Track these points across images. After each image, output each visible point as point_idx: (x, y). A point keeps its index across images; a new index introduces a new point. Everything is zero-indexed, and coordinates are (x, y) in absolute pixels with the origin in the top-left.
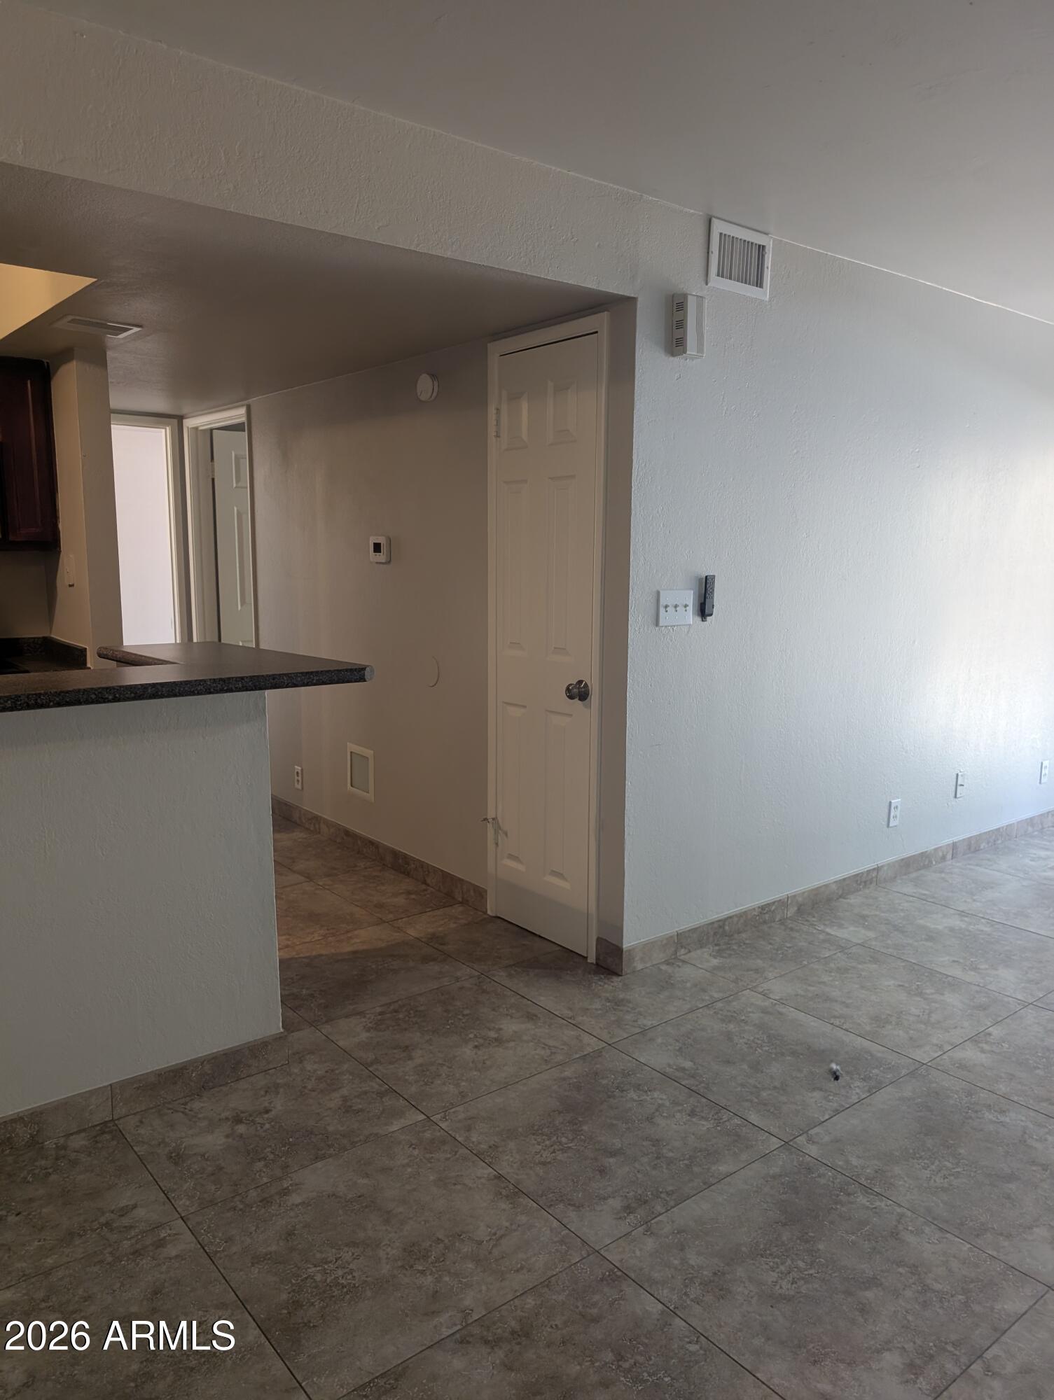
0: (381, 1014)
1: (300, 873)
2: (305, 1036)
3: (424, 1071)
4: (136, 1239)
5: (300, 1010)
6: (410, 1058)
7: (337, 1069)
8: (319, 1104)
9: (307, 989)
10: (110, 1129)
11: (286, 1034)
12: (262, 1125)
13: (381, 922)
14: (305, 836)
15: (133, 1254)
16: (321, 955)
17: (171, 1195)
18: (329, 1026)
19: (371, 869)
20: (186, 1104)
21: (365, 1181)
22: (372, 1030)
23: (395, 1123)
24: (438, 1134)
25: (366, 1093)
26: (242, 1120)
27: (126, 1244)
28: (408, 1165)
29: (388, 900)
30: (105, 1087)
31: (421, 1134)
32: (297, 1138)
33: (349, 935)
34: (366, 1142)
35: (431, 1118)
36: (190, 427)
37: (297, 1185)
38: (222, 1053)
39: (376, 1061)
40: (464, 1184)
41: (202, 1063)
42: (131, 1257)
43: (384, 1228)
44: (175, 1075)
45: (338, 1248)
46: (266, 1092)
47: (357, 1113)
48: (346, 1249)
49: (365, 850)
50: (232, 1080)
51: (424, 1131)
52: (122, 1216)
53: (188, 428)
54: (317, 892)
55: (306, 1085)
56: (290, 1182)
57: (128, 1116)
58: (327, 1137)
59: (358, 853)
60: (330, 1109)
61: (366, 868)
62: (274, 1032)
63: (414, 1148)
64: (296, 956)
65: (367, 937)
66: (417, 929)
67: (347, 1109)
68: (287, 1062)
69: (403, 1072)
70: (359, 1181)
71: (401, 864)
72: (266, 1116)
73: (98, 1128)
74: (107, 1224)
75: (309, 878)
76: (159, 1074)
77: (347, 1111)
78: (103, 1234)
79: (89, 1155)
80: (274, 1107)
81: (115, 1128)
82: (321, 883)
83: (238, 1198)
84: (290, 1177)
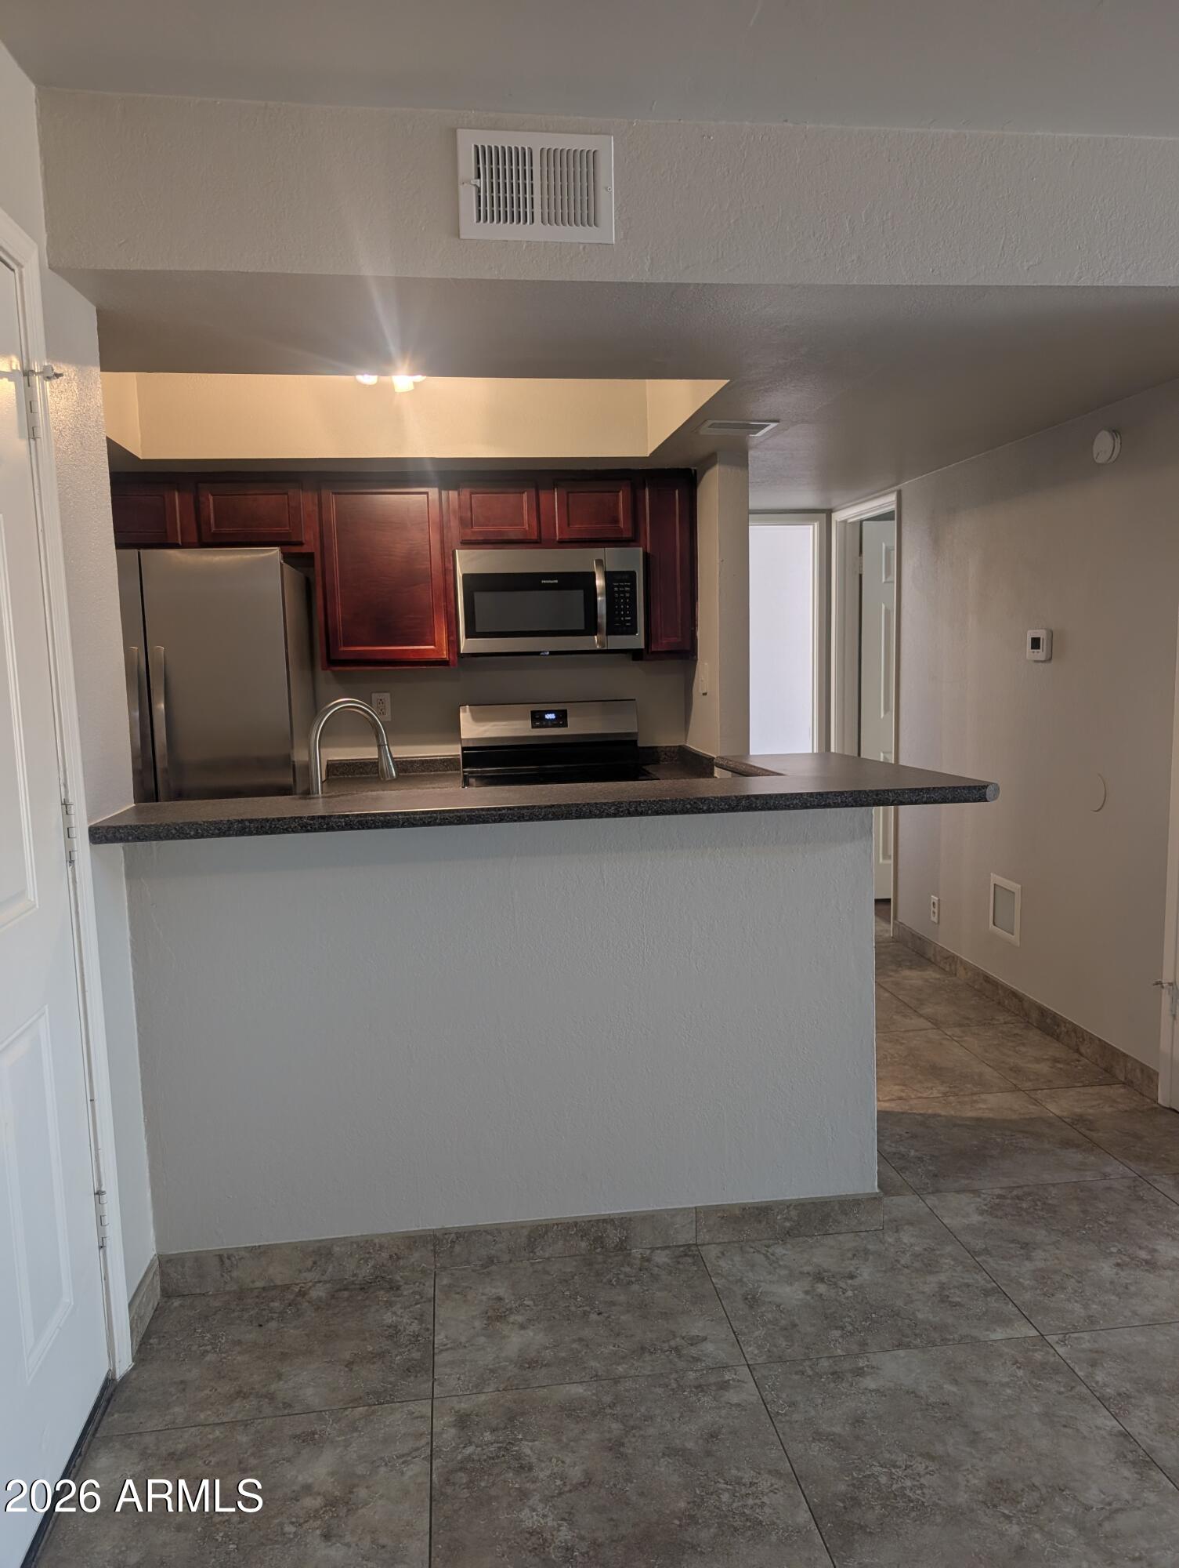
0: (1000, 1197)
1: (928, 1018)
2: (905, 1204)
3: (1044, 1278)
4: (701, 1373)
5: (905, 1173)
6: (1029, 1258)
7: (938, 1250)
8: (911, 1285)
9: (916, 1151)
10: (690, 1253)
11: (882, 1194)
12: (844, 1291)
13: (1016, 1089)
14: (938, 976)
15: (696, 1388)
16: (940, 1116)
17: (742, 1338)
18: (935, 1198)
19: (1012, 1026)
20: (768, 1246)
21: (954, 1389)
22: (985, 1215)
23: (998, 1330)
24: (1052, 1359)
25: (968, 1285)
26: (823, 1278)
27: (692, 1375)
28: (1007, 1385)
29: (1029, 1065)
30: (689, 1208)
31: (1031, 1353)
32: (881, 1317)
33: (975, 1098)
34: (959, 1342)
35: (1046, 1337)
36: (839, 520)
37: (873, 1368)
38: (810, 1201)
39: (986, 1251)
40: (1078, 1430)
41: (788, 1207)
42: (693, 1389)
43: (968, 1449)
44: (761, 1212)
45: (910, 1454)
46: (854, 1255)
47: (955, 1306)
48: (919, 1459)
49: (1006, 1002)
50: (819, 1233)
51: (1036, 1350)
52: (692, 1345)
53: (836, 522)
54: (945, 1042)
55: (900, 1259)
56: (866, 1363)
57: (711, 1244)
58: (916, 1325)
59: (999, 1003)
60: (923, 1293)
61: (1005, 1023)
62: (868, 1191)
63: (1019, 1368)
64: (909, 1111)
65: (995, 1103)
66: (1061, 1105)
67: (942, 1297)
68: (881, 1228)
69: (1017, 1272)
70: (945, 1386)
71: (1049, 1025)
72: (850, 1282)
73: (682, 1249)
74: (677, 1349)
75: (936, 1024)
76: (744, 1208)
77: (942, 1301)
78: (671, 1357)
79: (670, 1273)
80: (861, 1275)
81: (697, 1253)
82: (948, 1033)
83: (807, 1363)
84: (867, 1357)
